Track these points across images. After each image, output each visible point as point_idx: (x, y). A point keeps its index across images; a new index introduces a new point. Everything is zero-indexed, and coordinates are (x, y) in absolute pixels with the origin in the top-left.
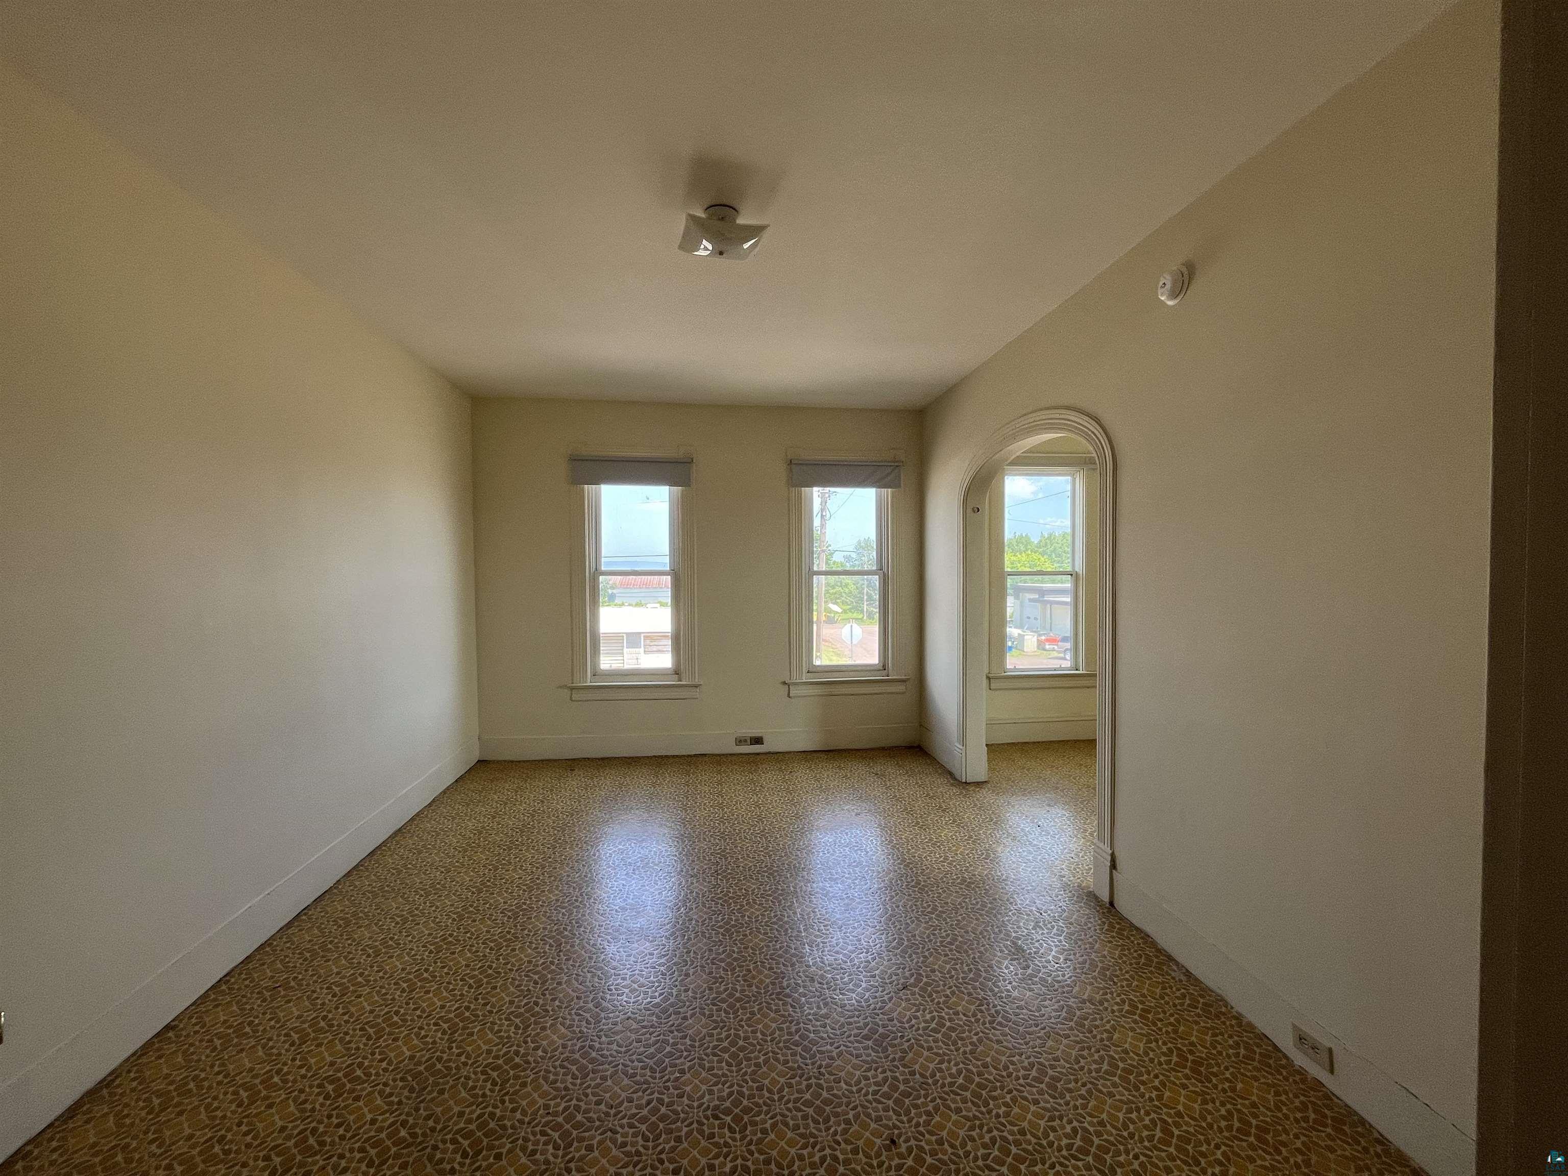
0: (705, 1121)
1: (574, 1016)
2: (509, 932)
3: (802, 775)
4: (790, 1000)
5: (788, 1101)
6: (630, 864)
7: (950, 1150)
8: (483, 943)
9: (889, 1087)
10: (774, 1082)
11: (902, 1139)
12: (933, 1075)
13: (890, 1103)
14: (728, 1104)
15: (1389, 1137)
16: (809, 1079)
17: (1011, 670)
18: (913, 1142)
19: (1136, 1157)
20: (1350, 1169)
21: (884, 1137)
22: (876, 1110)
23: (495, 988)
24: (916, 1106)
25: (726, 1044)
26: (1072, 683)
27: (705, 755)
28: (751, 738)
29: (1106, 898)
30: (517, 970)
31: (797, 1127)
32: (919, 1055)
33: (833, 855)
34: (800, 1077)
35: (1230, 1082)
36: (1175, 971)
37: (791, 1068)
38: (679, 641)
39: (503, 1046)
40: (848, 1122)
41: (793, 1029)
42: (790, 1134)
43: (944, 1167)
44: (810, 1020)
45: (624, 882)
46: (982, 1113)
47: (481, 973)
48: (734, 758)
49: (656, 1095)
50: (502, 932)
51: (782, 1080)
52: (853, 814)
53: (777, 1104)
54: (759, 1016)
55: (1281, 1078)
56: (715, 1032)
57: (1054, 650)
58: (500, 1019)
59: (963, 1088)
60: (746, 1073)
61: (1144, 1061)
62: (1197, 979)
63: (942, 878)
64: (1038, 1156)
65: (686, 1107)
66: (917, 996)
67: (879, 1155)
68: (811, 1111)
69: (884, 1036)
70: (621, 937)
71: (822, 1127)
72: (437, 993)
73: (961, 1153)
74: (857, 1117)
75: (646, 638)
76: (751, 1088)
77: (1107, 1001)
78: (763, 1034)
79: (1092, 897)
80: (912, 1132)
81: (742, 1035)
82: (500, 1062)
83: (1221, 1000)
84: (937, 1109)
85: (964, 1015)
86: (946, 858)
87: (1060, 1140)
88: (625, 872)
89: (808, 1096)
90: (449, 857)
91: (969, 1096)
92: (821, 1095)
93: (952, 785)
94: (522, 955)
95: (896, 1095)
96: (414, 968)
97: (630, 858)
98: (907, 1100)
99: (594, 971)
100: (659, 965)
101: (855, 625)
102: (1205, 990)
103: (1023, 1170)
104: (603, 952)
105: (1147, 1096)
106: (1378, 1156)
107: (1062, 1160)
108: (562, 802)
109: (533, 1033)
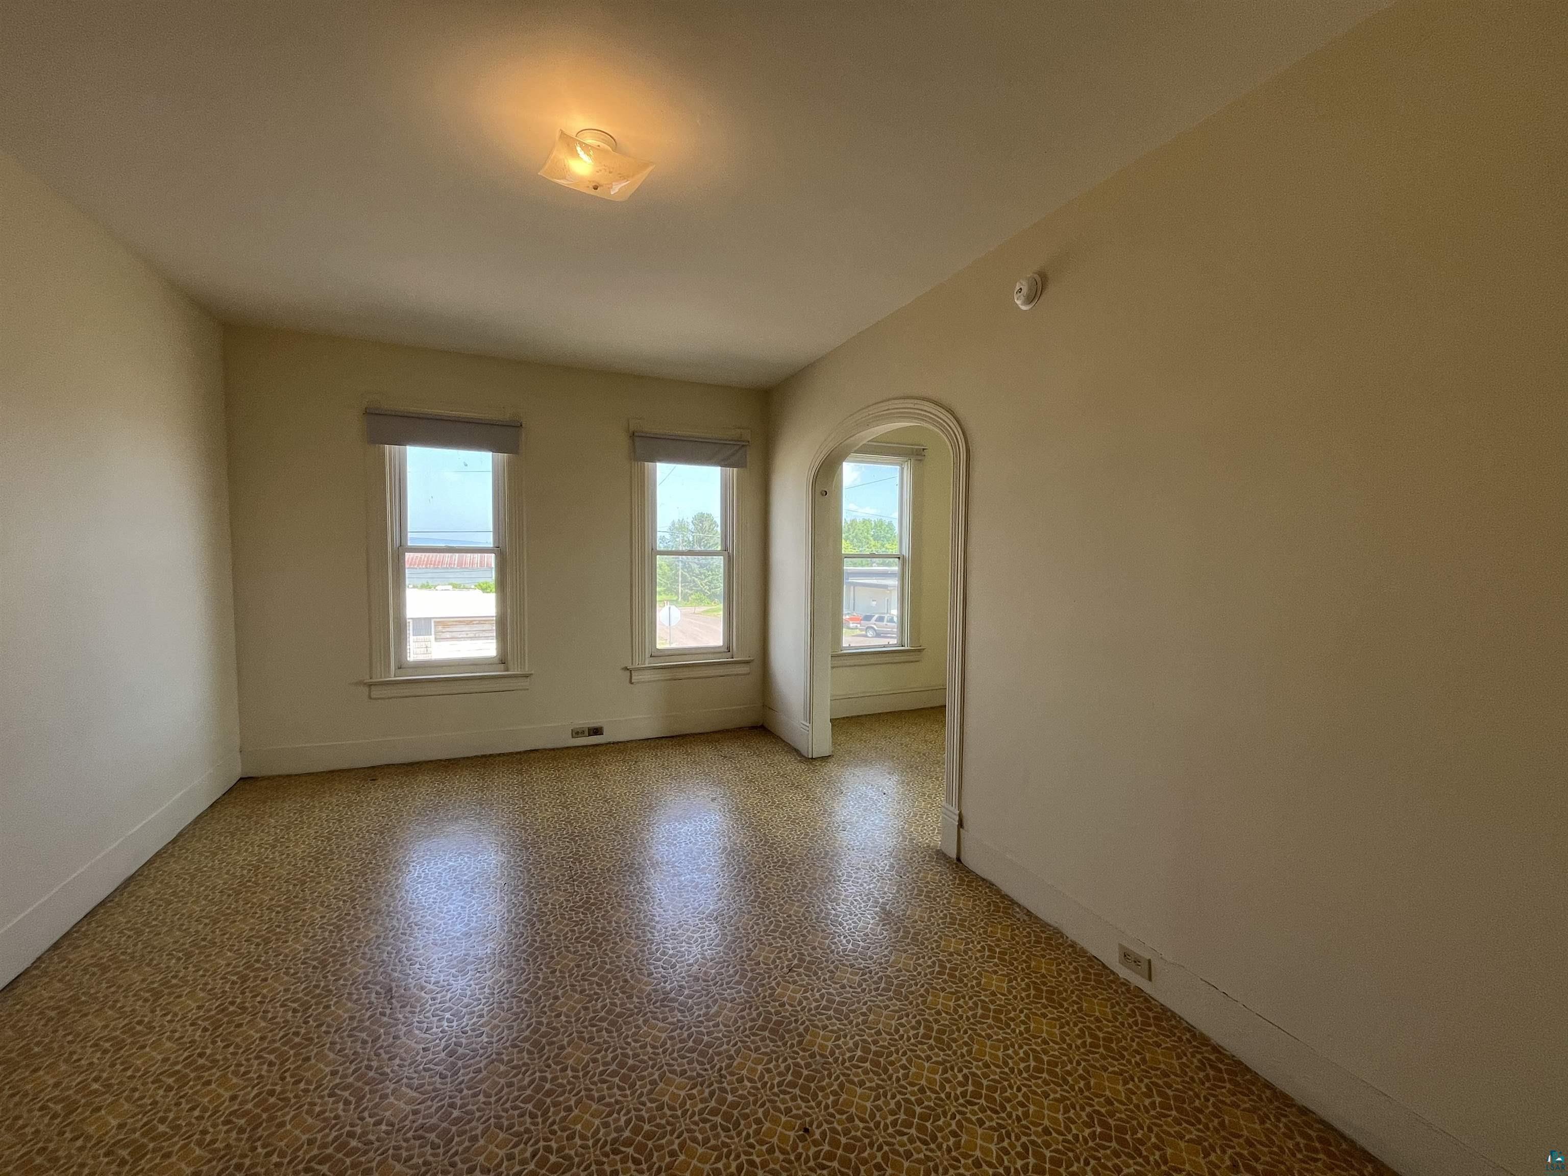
0: (605, 1159)
1: (423, 1073)
2: (317, 987)
3: (648, 763)
4: (676, 1005)
5: (693, 1114)
6: (467, 882)
7: (861, 1125)
8: (282, 1006)
9: (792, 1075)
10: (674, 1097)
11: (814, 1126)
12: (832, 1053)
13: (797, 1091)
14: (627, 1134)
15: (1193, 1024)
16: (711, 1085)
17: (846, 648)
18: (825, 1126)
19: (1019, 1090)
20: (1173, 1058)
21: (797, 1128)
22: (784, 1102)
23: (308, 1059)
24: (822, 1089)
25: (614, 1067)
26: (898, 658)
27: (537, 750)
28: (589, 729)
29: (953, 855)
30: (336, 1032)
31: (706, 1140)
32: (816, 1035)
33: (695, 844)
34: (702, 1085)
35: (1078, 1003)
36: (1018, 913)
37: (689, 1078)
38: (503, 625)
39: (331, 1130)
40: (758, 1121)
41: (685, 1035)
42: (701, 1150)
43: (859, 1144)
44: (701, 1022)
45: (462, 904)
46: (883, 1080)
47: (284, 1044)
48: (571, 751)
49: (542, 1143)
50: (307, 988)
51: (682, 1093)
52: (709, 800)
53: (682, 1120)
54: (645, 1028)
55: (1111, 991)
56: (599, 1056)
57: (856, 628)
58: (322, 1097)
59: (863, 1060)
60: (641, 1094)
61: (1010, 1000)
62: (1036, 917)
63: (806, 855)
64: (939, 1110)
65: (580, 1149)
66: (803, 976)
67: (795, 1148)
68: (719, 1119)
69: (779, 1023)
70: (469, 968)
71: (733, 1133)
72: (223, 1081)
73: (872, 1125)
74: (766, 1113)
75: (437, 623)
76: (649, 1110)
77: (971, 950)
78: (653, 1047)
79: (940, 855)
80: (823, 1116)
81: (631, 1053)
82: (330, 1150)
83: (1058, 933)
84: (841, 1086)
85: (851, 987)
86: (807, 834)
87: (955, 1089)
88: (462, 892)
89: (713, 1104)
90: (215, 904)
91: (869, 1067)
92: (726, 1099)
93: (800, 761)
94: (340, 1012)
95: (801, 1081)
96: (181, 1055)
97: (465, 875)
98: (812, 1085)
99: (441, 1013)
100: (521, 992)
101: (673, 607)
102: (1045, 926)
103: (929, 1126)
104: (449, 990)
105: (1017, 1031)
106: (1189, 1041)
107: (960, 1108)
108: (366, 818)
109: (370, 1105)
